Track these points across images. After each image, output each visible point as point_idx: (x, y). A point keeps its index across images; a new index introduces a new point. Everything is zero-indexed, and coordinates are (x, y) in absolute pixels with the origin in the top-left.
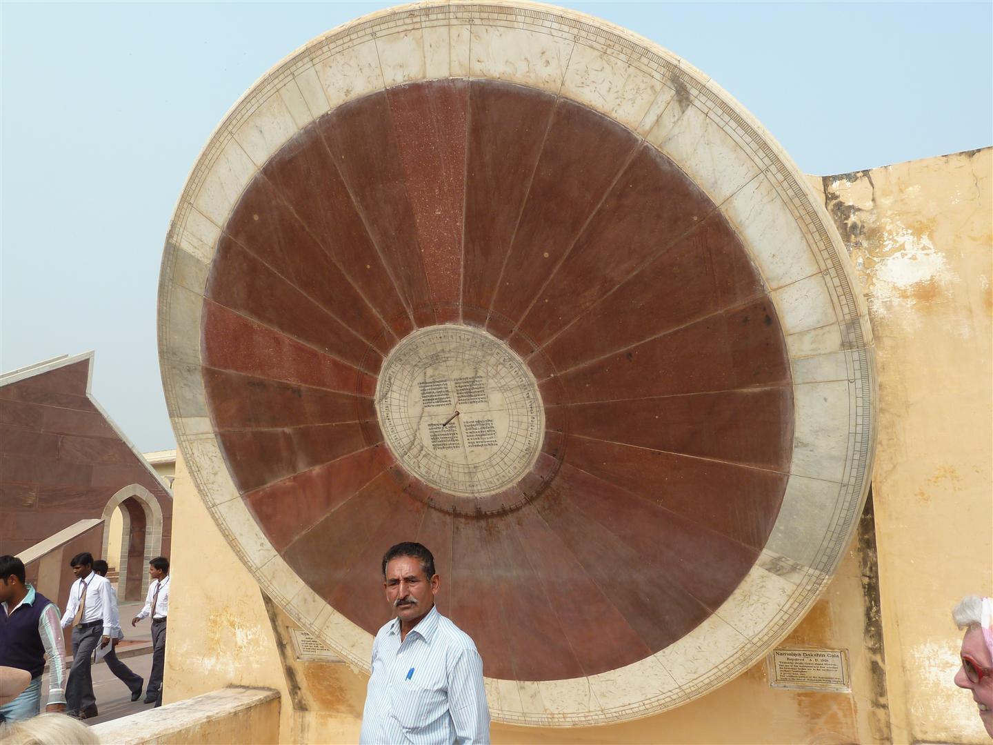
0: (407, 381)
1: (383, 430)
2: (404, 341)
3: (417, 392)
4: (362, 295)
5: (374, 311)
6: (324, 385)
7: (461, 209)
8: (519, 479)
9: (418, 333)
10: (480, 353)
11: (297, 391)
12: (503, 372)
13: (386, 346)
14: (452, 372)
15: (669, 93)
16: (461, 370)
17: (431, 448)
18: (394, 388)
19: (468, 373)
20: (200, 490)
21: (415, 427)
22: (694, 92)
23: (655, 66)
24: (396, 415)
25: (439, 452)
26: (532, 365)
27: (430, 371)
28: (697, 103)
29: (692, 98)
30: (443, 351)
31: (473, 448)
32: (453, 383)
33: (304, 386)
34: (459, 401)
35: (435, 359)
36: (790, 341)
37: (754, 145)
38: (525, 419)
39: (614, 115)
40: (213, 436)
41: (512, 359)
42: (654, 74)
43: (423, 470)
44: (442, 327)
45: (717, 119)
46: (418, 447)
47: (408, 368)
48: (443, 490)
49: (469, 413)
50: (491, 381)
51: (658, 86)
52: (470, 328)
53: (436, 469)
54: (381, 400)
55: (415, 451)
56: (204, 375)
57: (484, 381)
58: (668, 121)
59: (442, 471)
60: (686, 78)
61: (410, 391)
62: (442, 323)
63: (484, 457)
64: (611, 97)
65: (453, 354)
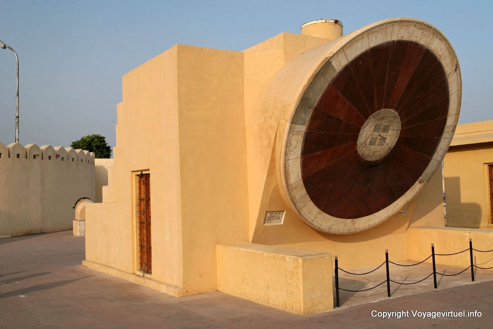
0: (372, 124)
1: (359, 138)
2: (378, 112)
3: (373, 127)
4: (375, 96)
5: (376, 101)
6: (350, 121)
7: (409, 79)
8: (384, 156)
9: (382, 110)
10: (393, 119)
11: (341, 122)
12: (395, 125)
14: (384, 123)
15: (454, 68)
17: (368, 145)
18: (369, 125)
19: (387, 124)
21: (367, 138)
22: (458, 69)
24: (365, 133)
25: (369, 146)
26: (402, 124)
27: (379, 122)
28: (457, 72)
30: (385, 117)
33: (344, 120)
34: (382, 132)
36: (445, 128)
40: (304, 133)
41: (399, 122)
42: (455, 62)
43: (362, 152)
45: (458, 77)
46: (365, 144)
47: (375, 120)
48: (365, 158)
50: (391, 127)
52: (394, 112)
55: (364, 145)
56: (313, 110)
58: (452, 74)
59: (367, 153)
60: (458, 65)
62: (389, 109)
63: (379, 149)
64: (446, 64)
65: (387, 118)
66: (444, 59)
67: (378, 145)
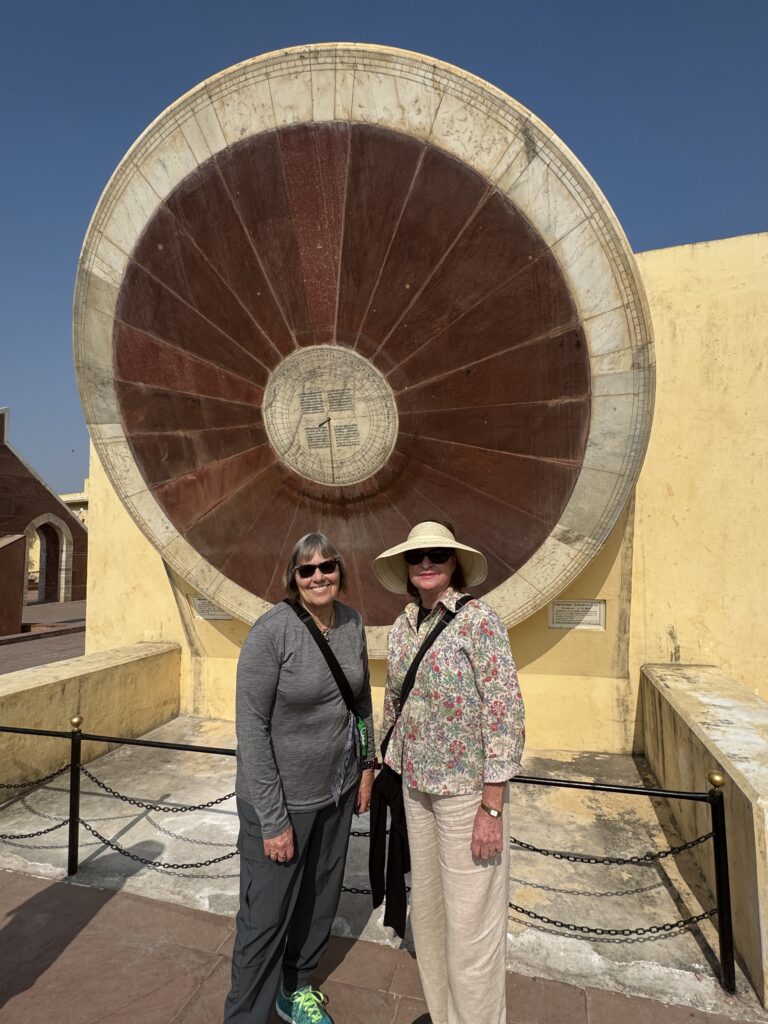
0: (289, 393)
1: (268, 433)
2: (287, 359)
3: (296, 402)
4: (253, 320)
5: (263, 332)
6: (220, 395)
7: (339, 245)
8: (376, 472)
9: (299, 353)
10: (349, 370)
11: (197, 401)
12: (367, 385)
13: (273, 362)
14: (326, 385)
16: (334, 383)
17: (307, 448)
18: (278, 398)
19: (339, 386)
20: (114, 485)
21: (294, 430)
22: (540, 144)
23: (510, 118)
24: (279, 421)
25: (313, 451)
26: (390, 380)
27: (308, 385)
28: (541, 154)
29: (538, 150)
30: (319, 367)
31: (341, 448)
32: (326, 394)
33: (202, 396)
34: (331, 410)
35: (313, 374)
36: (593, 361)
37: (583, 194)
38: (383, 424)
39: (471, 163)
40: (124, 439)
41: (374, 374)
42: (509, 126)
43: (300, 466)
44: (319, 347)
45: (556, 170)
46: (297, 447)
47: (290, 381)
48: (315, 481)
49: (338, 419)
50: (357, 392)
51: (510, 137)
52: (342, 348)
53: (310, 464)
54: (267, 408)
55: (294, 450)
56: (115, 388)
57: (352, 392)
58: (517, 170)
59: (315, 467)
60: (535, 131)
61: (291, 400)
62: (319, 343)
63: (349, 455)
64: (470, 146)
65: (327, 370)
66: (448, 134)
67: (340, 445)
